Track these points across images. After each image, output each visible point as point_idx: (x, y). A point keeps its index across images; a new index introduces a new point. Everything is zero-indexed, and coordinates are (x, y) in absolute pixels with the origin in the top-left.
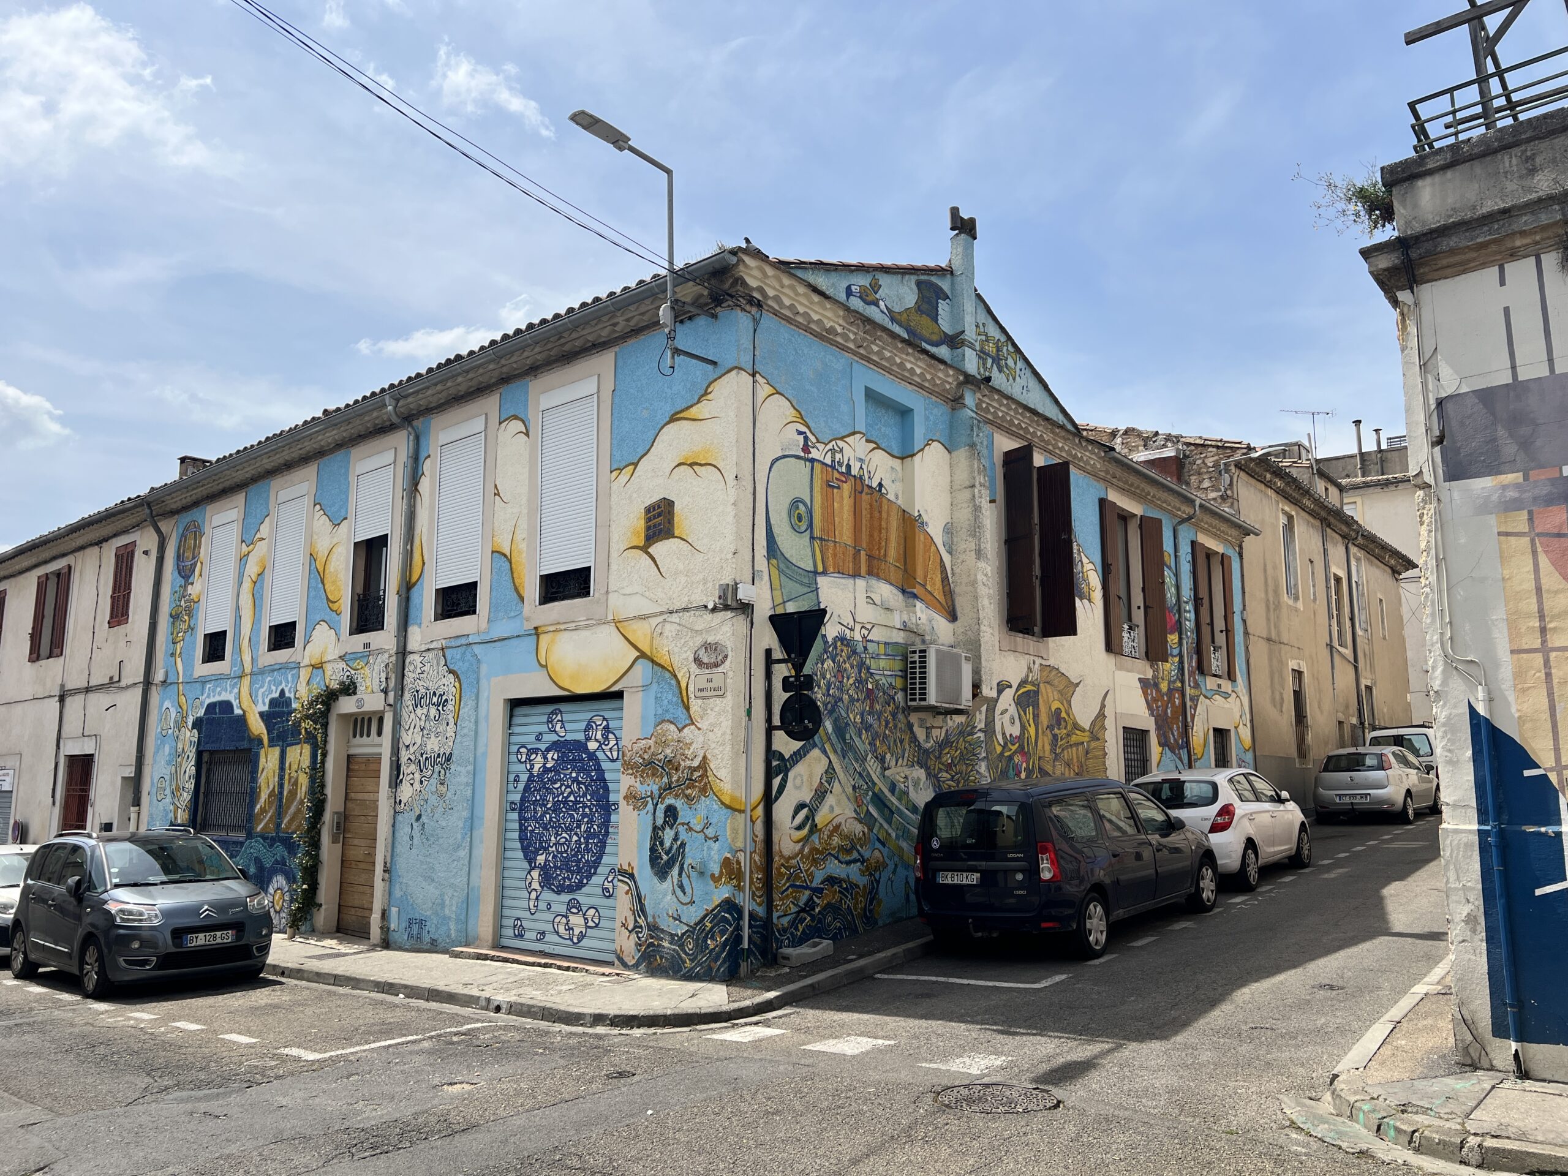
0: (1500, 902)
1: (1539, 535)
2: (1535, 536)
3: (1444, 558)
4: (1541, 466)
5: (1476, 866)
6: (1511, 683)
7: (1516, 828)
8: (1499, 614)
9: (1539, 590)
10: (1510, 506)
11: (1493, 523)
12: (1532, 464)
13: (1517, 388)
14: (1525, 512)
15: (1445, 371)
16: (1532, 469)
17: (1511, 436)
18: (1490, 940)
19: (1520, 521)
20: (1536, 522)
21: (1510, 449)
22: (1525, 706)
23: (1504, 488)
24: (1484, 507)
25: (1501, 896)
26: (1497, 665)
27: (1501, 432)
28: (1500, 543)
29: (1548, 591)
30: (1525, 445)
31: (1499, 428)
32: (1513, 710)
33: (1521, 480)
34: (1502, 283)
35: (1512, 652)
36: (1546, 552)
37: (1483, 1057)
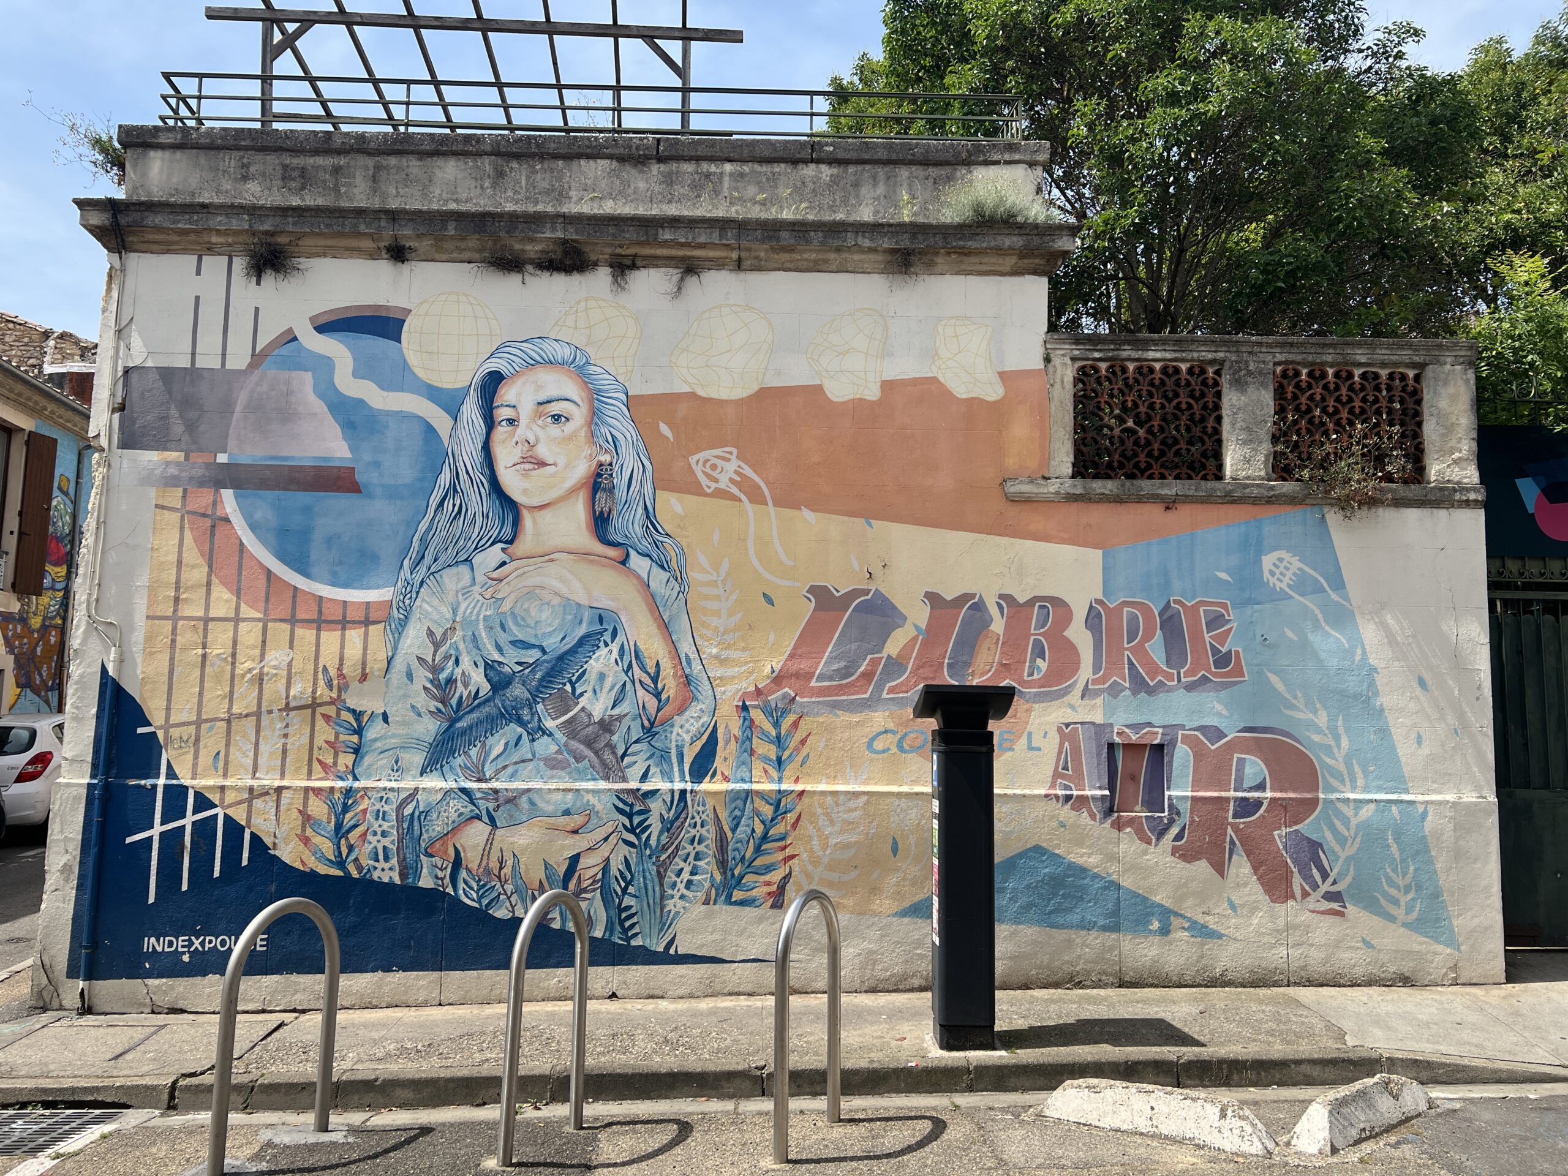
0: (94, 851)
1: (188, 512)
2: (186, 513)
3: (104, 522)
4: (200, 450)
5: (80, 818)
6: (141, 647)
7: (121, 781)
8: (143, 580)
9: (180, 562)
10: (170, 482)
11: (152, 494)
12: (194, 447)
13: (193, 373)
14: (181, 490)
15: (136, 342)
16: (193, 451)
17: (181, 416)
18: (80, 887)
19: (174, 497)
20: (189, 500)
21: (178, 429)
22: (150, 668)
23: (168, 464)
24: (147, 480)
25: (95, 845)
26: (132, 629)
27: (174, 412)
28: (155, 515)
29: (187, 565)
30: (191, 427)
31: (173, 406)
32: (139, 672)
33: (182, 459)
34: (198, 273)
35: (148, 617)
36: (192, 529)
37: (54, 999)
